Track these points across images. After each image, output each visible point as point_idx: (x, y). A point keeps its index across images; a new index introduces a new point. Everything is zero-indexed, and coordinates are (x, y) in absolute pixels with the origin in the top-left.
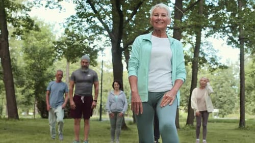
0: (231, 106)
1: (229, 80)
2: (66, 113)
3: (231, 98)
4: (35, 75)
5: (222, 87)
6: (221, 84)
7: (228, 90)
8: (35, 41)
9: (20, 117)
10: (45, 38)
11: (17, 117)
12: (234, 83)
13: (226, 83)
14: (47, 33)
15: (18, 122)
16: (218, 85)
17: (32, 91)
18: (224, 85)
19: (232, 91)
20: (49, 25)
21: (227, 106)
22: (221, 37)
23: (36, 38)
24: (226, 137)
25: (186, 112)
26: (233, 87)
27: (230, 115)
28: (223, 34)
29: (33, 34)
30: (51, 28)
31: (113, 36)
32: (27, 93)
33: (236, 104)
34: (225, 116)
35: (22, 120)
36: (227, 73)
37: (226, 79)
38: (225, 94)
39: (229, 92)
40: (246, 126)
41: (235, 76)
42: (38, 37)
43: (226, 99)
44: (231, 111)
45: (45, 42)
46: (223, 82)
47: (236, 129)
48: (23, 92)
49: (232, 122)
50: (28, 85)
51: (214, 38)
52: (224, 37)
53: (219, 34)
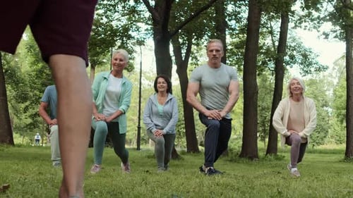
0: (322, 134)
1: (320, 98)
3: (323, 123)
12: (326, 102)
15: (12, 149)
19: (324, 114)
22: (315, 27)
26: (325, 108)
27: (322, 146)
28: (318, 23)
31: (157, 15)
32: (31, 111)
39: (320, 115)
41: (327, 93)
44: (322, 142)
47: (340, 161)
48: (26, 109)
49: (331, 153)
50: (34, 99)
51: (305, 29)
52: (319, 27)
53: (312, 23)
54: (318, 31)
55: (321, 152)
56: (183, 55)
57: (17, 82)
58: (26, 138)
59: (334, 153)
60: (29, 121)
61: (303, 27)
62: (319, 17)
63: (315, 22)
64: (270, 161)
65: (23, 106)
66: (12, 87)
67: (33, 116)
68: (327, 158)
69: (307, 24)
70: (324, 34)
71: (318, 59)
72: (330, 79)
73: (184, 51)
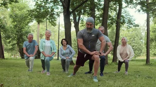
0: (140, 52)
1: (139, 36)
2: (37, 55)
3: (140, 47)
4: (17, 32)
5: (134, 40)
6: (134, 38)
7: (138, 42)
8: (18, 11)
9: (5, 57)
10: (24, 9)
11: (3, 57)
12: (142, 38)
13: (137, 38)
14: (25, 6)
15: (4, 60)
16: (132, 39)
17: (15, 42)
18: (135, 39)
19: (140, 43)
20: (27, 1)
21: (137, 52)
22: (134, 7)
23: (19, 9)
24: (138, 69)
25: (112, 55)
26: (141, 40)
27: (139, 57)
28: (136, 5)
29: (17, 7)
30: (28, 3)
31: (65, 4)
33: (143, 50)
34: (136, 58)
35: (7, 59)
36: (138, 32)
37: (137, 36)
38: (136, 45)
39: (139, 43)
40: (150, 63)
41: (142, 34)
42: (20, 9)
43: (136, 48)
44: (139, 55)
45: (24, 11)
46: (135, 37)
47: (144, 65)
48: (9, 42)
49: (141, 61)
50: (13, 38)
51: (130, 8)
52: (136, 7)
53: (133, 5)
54: (136, 9)
55: (137, 60)
56: (77, 19)
57: (5, 31)
58: (10, 53)
59: (142, 61)
60: (11, 47)
61: (129, 7)
62: (136, 3)
63: (135, 5)
64: (113, 65)
65: (8, 41)
66: (3, 33)
67: (12, 45)
68: (139, 63)
69: (131, 6)
70: (138, 10)
71: (135, 22)
72: (143, 27)
73: (77, 17)
